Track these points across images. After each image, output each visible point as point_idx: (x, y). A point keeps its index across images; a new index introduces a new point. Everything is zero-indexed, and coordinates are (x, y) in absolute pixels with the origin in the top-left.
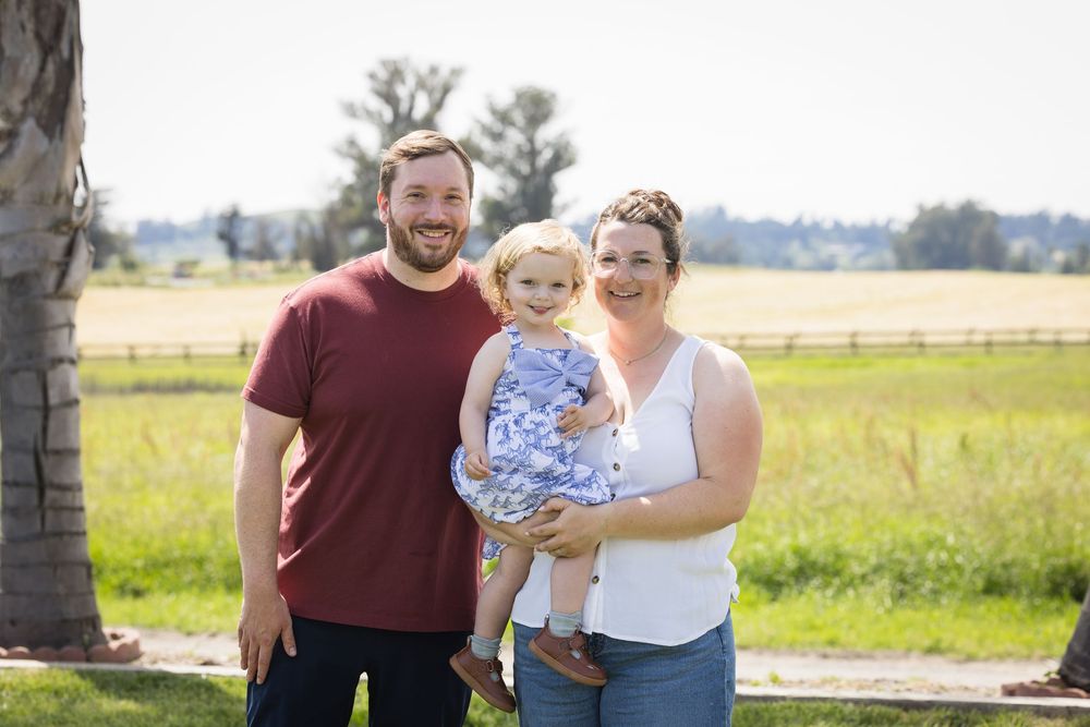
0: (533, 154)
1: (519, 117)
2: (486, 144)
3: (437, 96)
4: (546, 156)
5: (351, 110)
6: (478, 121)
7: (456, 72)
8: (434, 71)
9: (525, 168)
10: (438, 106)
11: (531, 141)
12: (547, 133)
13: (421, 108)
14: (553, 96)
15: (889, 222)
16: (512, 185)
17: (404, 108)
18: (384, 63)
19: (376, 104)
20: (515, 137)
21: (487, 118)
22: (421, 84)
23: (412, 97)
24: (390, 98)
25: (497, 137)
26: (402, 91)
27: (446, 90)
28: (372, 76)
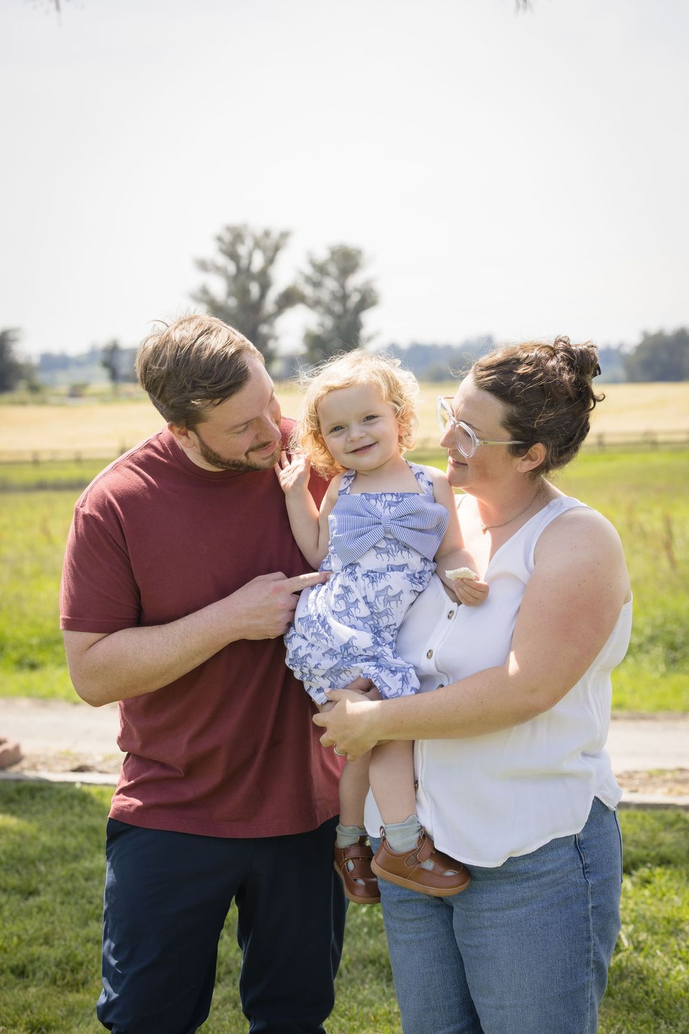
0: (344, 298)
1: (333, 269)
2: (308, 291)
3: (270, 254)
4: (355, 299)
5: (203, 266)
6: (301, 273)
7: (285, 235)
8: (267, 234)
9: (338, 308)
10: (270, 261)
11: (343, 287)
12: (355, 281)
13: (258, 262)
14: (359, 252)
15: (621, 345)
16: (329, 322)
17: (244, 262)
18: (229, 229)
19: (222, 260)
20: (331, 284)
21: (309, 270)
22: (257, 245)
23: (250, 255)
24: (233, 256)
25: (317, 285)
26: (243, 250)
27: (277, 248)
28: (220, 239)
